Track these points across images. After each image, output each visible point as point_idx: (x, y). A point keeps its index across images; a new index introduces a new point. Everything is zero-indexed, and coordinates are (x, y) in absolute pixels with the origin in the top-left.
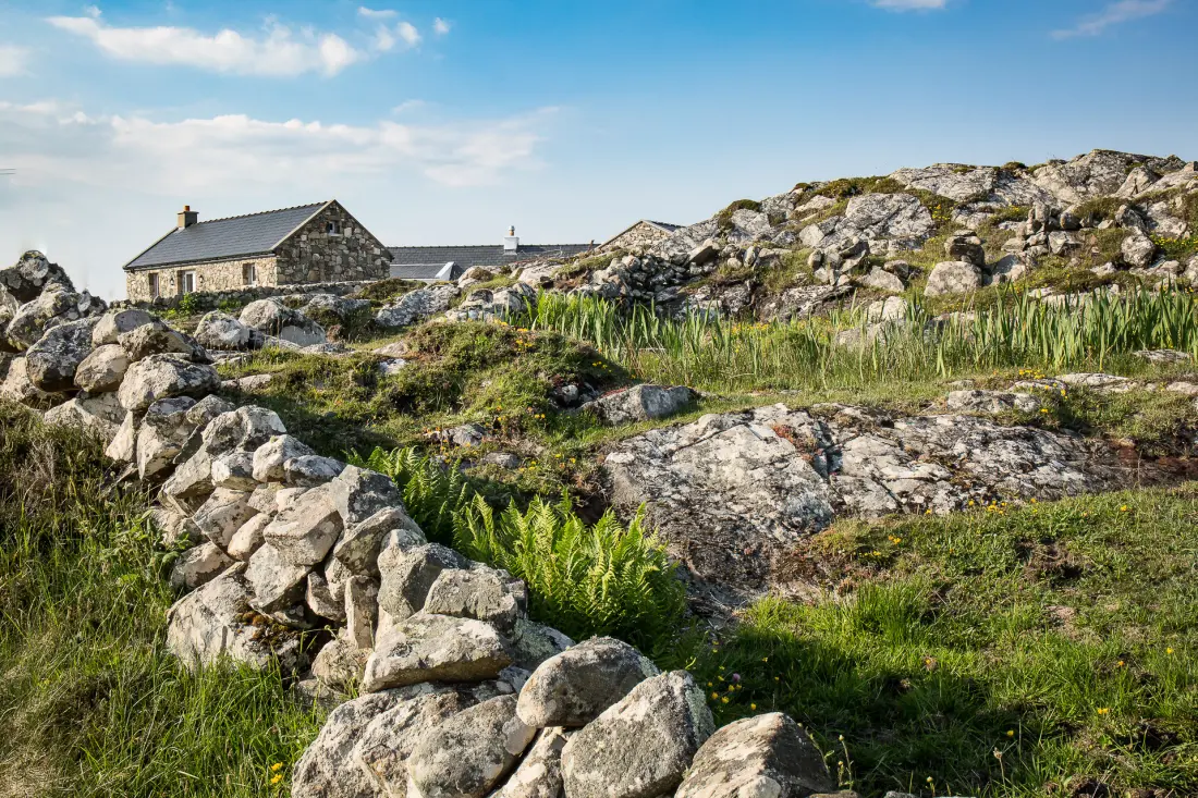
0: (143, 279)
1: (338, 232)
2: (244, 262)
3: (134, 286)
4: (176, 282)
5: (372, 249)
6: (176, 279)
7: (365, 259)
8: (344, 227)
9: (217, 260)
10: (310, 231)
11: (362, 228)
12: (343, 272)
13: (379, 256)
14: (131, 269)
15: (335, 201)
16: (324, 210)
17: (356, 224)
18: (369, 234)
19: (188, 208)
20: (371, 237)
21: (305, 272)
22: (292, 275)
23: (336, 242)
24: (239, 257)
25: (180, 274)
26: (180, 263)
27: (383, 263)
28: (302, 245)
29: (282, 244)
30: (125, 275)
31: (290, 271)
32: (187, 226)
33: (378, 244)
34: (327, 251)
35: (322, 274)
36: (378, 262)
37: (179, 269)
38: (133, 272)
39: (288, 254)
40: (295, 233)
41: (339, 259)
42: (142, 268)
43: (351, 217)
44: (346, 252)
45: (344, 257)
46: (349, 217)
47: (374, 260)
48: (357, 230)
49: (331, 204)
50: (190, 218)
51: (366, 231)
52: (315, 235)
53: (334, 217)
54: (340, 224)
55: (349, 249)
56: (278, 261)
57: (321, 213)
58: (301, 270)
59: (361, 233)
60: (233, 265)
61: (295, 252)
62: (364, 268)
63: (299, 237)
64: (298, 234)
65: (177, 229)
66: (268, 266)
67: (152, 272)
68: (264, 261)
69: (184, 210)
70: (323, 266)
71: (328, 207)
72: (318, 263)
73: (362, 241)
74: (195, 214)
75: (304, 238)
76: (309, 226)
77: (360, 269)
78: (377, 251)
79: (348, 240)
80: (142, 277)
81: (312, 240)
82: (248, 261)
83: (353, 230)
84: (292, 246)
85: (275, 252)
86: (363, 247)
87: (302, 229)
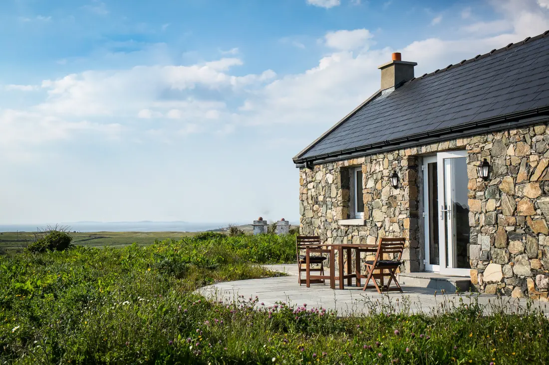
0: (330, 178)
3: (313, 192)
4: (405, 183)
6: (404, 175)
19: (398, 56)
25: (415, 162)
32: (399, 85)
37: (414, 151)
38: (311, 167)
42: (326, 159)
50: (403, 72)
65: (380, 94)
67: (347, 163)
74: (412, 65)
80: (327, 176)
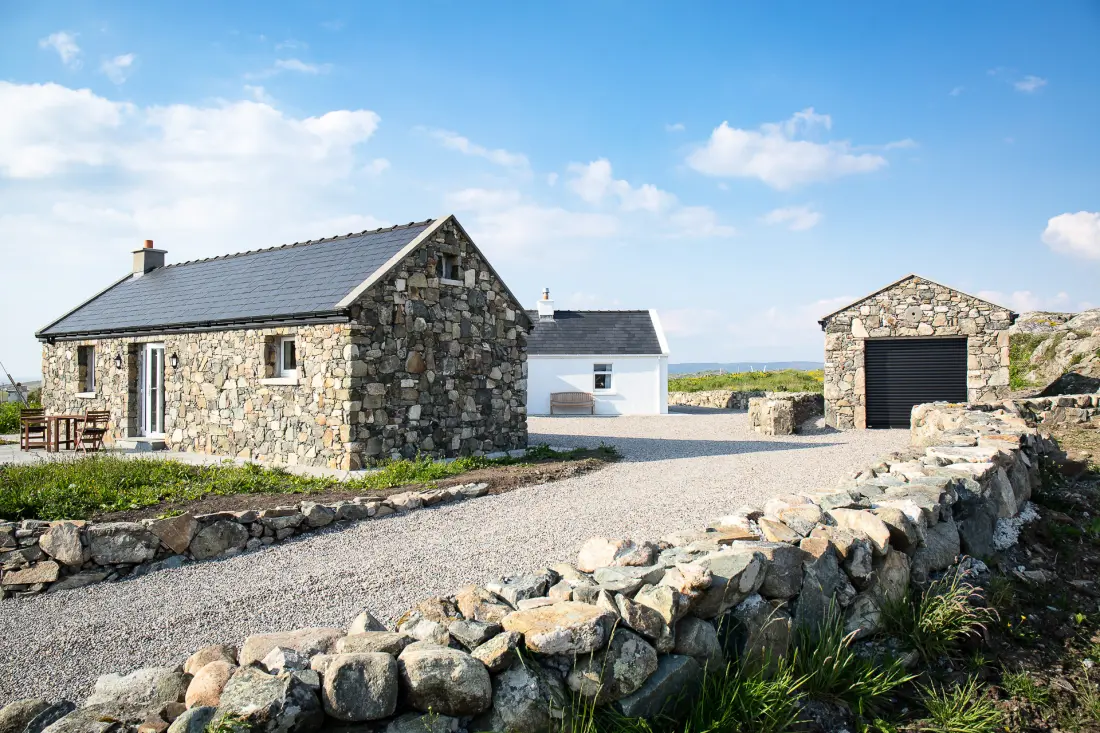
0: (69, 354)
1: (454, 275)
2: (268, 332)
3: (54, 366)
4: (126, 365)
5: (504, 311)
6: (125, 358)
7: (494, 328)
8: (465, 269)
9: (209, 326)
10: (410, 272)
11: (491, 271)
12: (462, 354)
13: (514, 324)
14: (48, 337)
15: (452, 219)
16: (434, 234)
17: (483, 263)
18: (501, 283)
19: (150, 243)
20: (504, 289)
21: (401, 355)
22: (379, 361)
23: (453, 296)
24: (260, 322)
25: (135, 349)
26: (134, 331)
27: (519, 335)
28: (397, 300)
29: (362, 296)
30: (40, 347)
31: (374, 353)
32: (148, 270)
33: (514, 304)
34: (438, 312)
35: (430, 357)
36: (512, 335)
37: (131, 340)
38: (52, 342)
39: (372, 317)
40: (386, 275)
41: (456, 327)
42: (67, 337)
43: (475, 250)
44: (467, 314)
45: (464, 324)
46: (472, 249)
47: (506, 330)
48: (484, 276)
49: (446, 223)
50: (153, 259)
51: (497, 278)
52: (419, 280)
53: (449, 249)
54: (459, 262)
55: (472, 310)
56: (354, 333)
57: (430, 238)
58: (394, 352)
59: (489, 282)
60: (243, 339)
61: (385, 313)
62: (493, 345)
63: (392, 282)
64: (390, 278)
65: (131, 276)
66: (328, 343)
67: (83, 343)
68: (319, 331)
69: (143, 245)
70: (430, 341)
71: (440, 229)
72: (423, 335)
73: (490, 295)
74: (162, 254)
75: (400, 285)
76: (411, 262)
77: (487, 347)
78: (510, 315)
79: (470, 292)
80: (67, 352)
81: (414, 290)
82: (279, 331)
83: (477, 274)
84: (380, 300)
85: (348, 313)
86: (492, 306)
87: (397, 267)
